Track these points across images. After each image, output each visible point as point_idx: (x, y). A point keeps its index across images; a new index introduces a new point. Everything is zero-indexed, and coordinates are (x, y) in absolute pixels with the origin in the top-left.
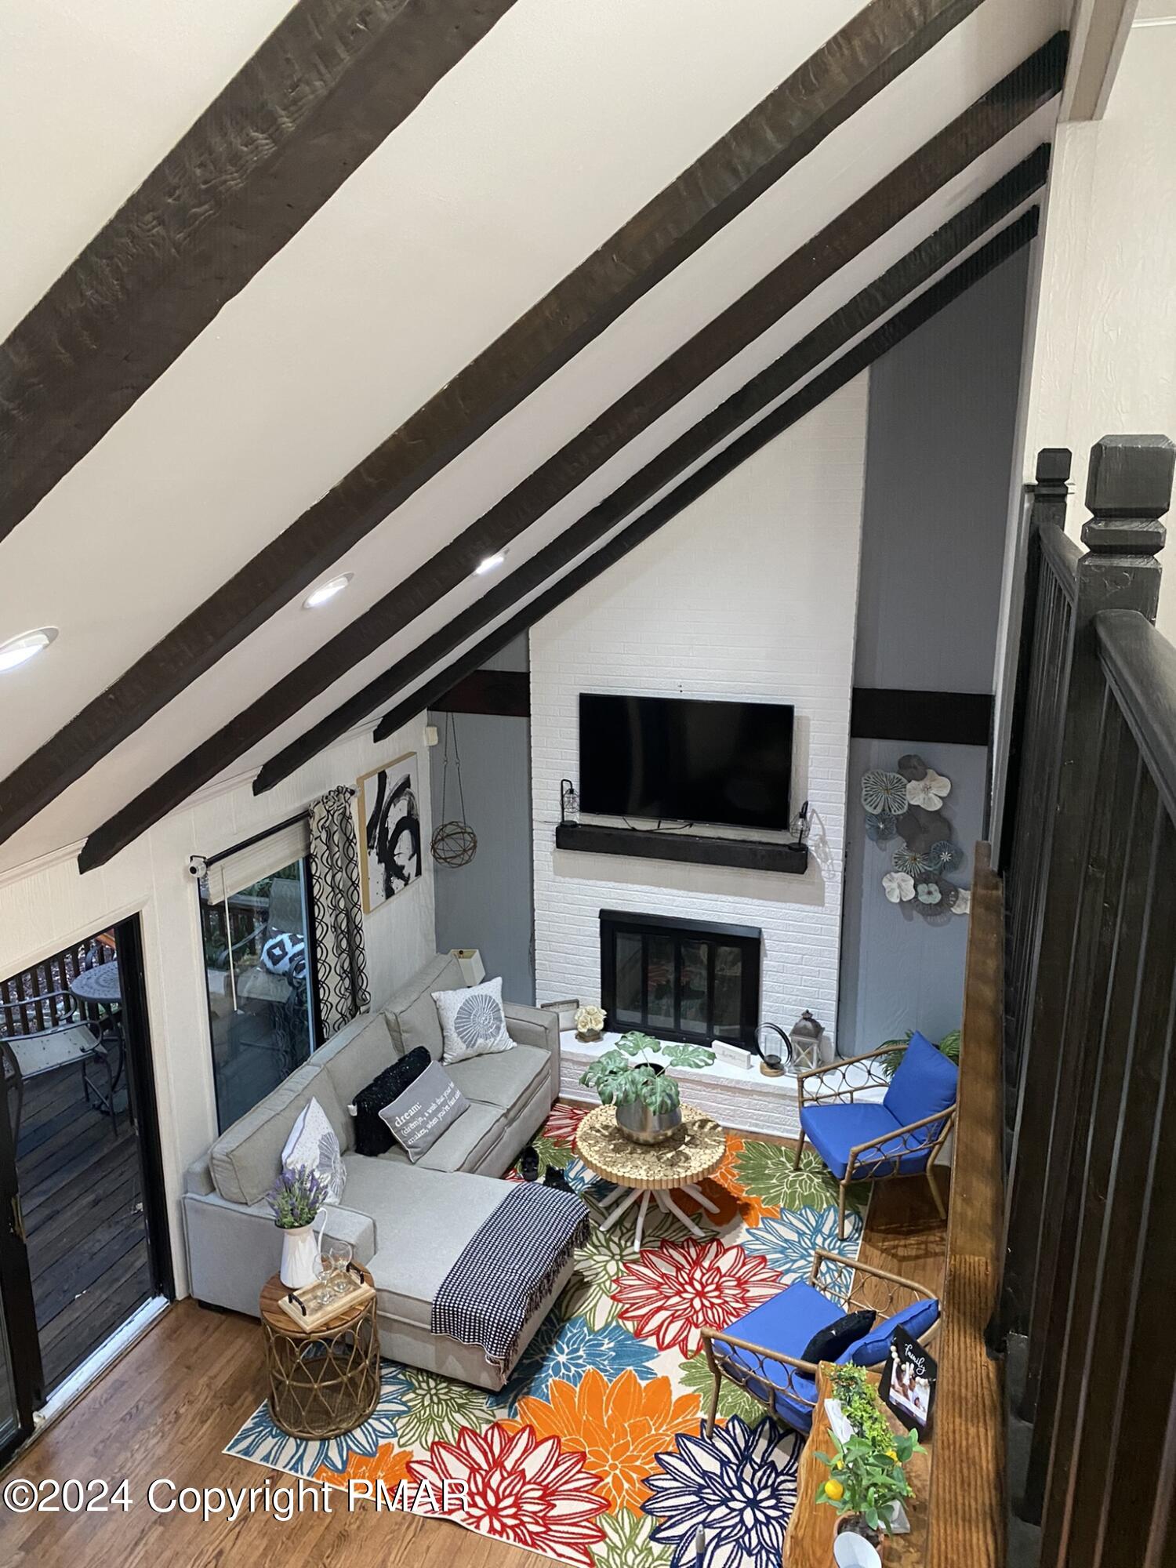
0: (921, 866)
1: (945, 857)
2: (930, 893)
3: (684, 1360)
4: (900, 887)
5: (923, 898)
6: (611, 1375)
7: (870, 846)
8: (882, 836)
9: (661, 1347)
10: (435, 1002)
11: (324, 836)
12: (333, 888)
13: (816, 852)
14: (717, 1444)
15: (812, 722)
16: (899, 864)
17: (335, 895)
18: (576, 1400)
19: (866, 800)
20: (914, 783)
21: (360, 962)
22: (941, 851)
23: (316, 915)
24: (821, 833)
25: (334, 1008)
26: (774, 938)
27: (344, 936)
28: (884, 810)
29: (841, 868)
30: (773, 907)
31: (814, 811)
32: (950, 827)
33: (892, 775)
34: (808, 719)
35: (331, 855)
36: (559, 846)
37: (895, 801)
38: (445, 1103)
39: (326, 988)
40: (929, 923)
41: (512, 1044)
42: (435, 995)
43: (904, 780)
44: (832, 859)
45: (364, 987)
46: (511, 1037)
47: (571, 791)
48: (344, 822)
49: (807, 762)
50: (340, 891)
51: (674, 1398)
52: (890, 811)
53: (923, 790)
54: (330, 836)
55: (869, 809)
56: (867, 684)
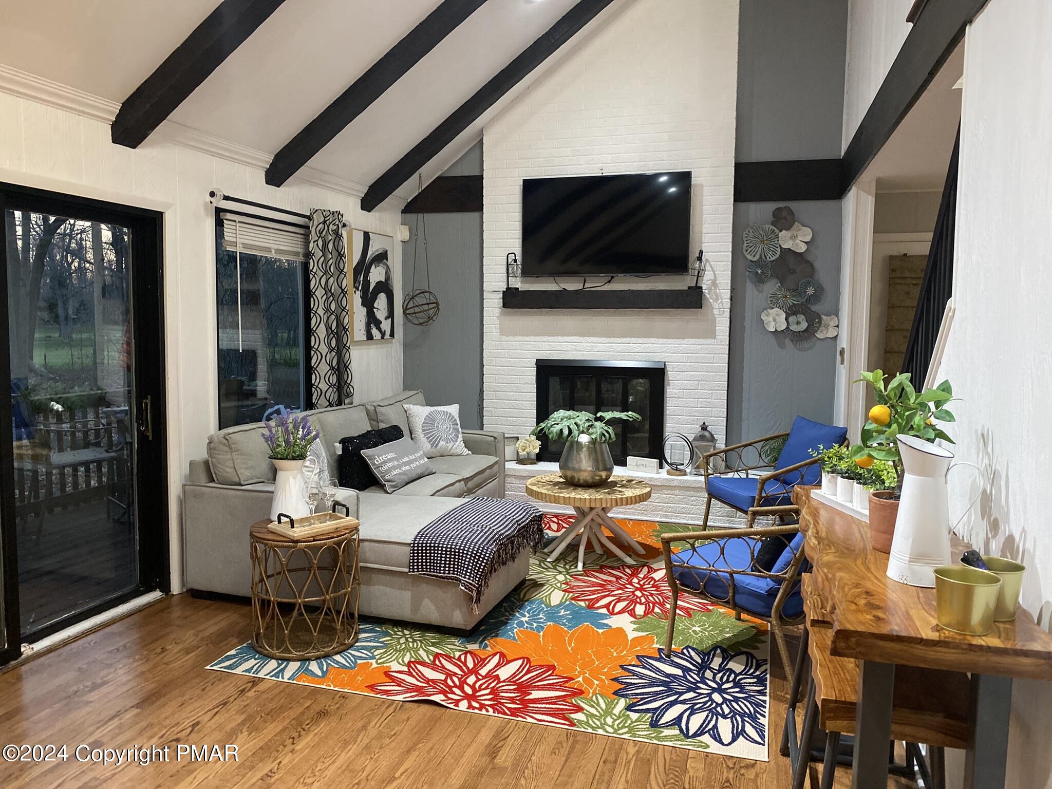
0: (790, 302)
1: (810, 291)
2: (798, 323)
3: (634, 620)
4: (775, 320)
5: (794, 328)
6: (570, 628)
7: (750, 290)
8: (760, 280)
9: (612, 613)
10: (406, 412)
11: (320, 243)
12: (326, 292)
13: (709, 293)
14: (675, 660)
15: (705, 188)
16: (774, 302)
17: (328, 298)
18: (541, 639)
19: (746, 251)
20: (784, 232)
21: (346, 359)
22: (806, 287)
23: (312, 306)
24: (713, 278)
25: (324, 392)
26: (676, 369)
27: (334, 336)
28: (761, 257)
29: (729, 306)
30: (673, 344)
31: (707, 260)
32: (812, 266)
33: (767, 226)
34: (702, 186)
35: (326, 262)
36: (505, 305)
37: (770, 250)
38: (416, 460)
39: (318, 375)
40: (798, 350)
41: (466, 451)
42: (405, 406)
43: (776, 230)
44: (722, 299)
45: (348, 382)
46: (466, 447)
47: (515, 261)
48: (338, 239)
49: (702, 221)
50: (332, 294)
51: (630, 638)
52: (766, 258)
53: (791, 238)
54: (325, 245)
55: (749, 257)
56: (745, 159)
